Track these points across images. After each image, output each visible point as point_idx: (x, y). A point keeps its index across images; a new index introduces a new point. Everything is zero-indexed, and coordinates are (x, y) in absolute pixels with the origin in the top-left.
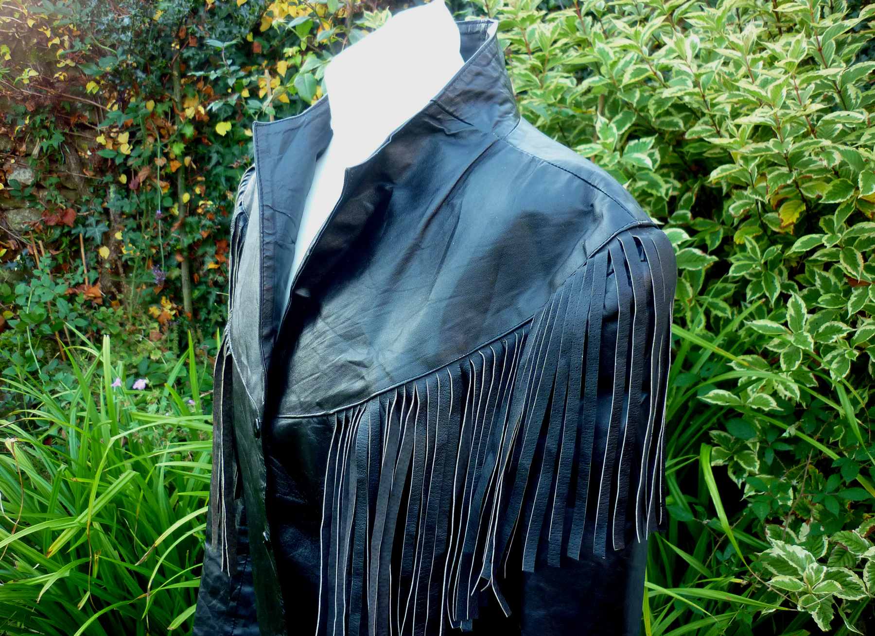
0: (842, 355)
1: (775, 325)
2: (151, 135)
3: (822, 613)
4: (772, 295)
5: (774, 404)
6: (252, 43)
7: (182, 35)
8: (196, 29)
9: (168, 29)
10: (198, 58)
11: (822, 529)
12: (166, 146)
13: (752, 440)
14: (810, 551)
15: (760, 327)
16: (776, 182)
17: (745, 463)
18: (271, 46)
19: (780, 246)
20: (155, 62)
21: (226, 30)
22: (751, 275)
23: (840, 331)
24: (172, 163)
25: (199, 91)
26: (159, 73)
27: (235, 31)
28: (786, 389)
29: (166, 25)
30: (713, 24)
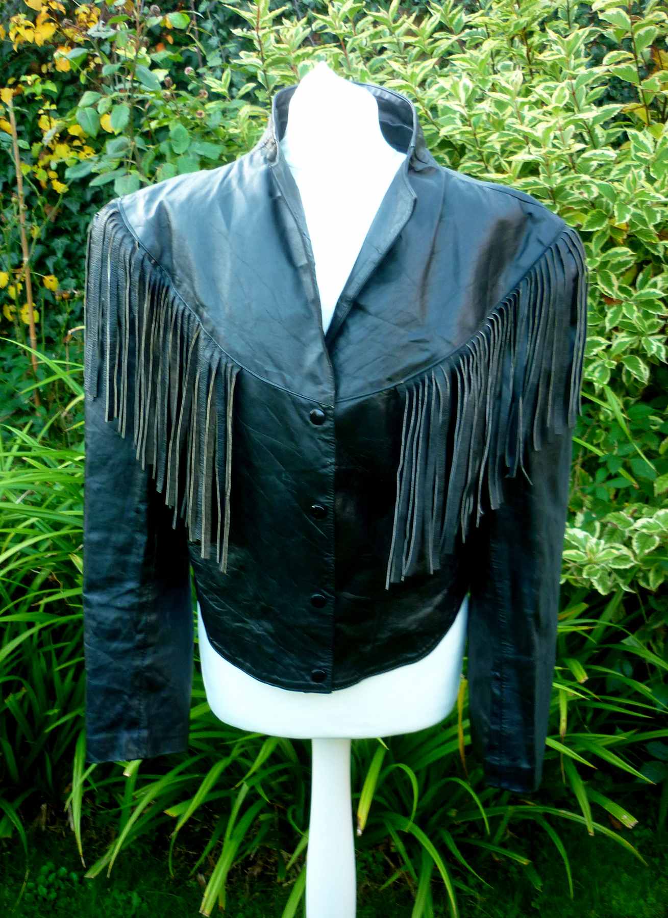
0: (603, 366)
3: (601, 581)
11: (594, 516)
14: (587, 531)
23: (599, 344)
30: (475, 66)
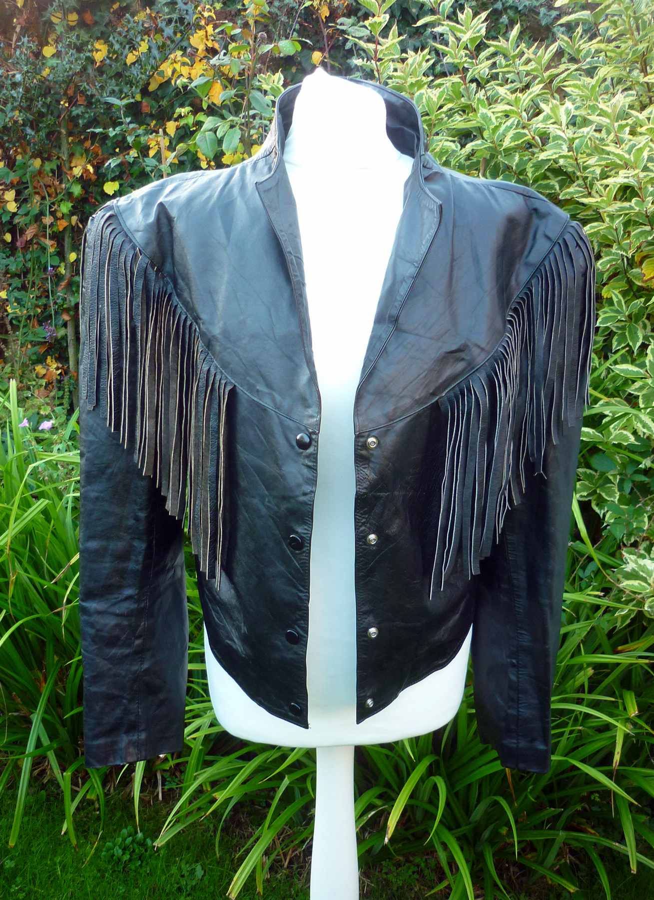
1: (636, 369)
2: (37, 193)
4: (635, 345)
5: (632, 439)
6: (141, 102)
7: (70, 92)
8: (87, 87)
9: (57, 86)
10: (87, 116)
12: (53, 204)
13: (612, 472)
15: (622, 371)
16: (638, 239)
17: (607, 495)
18: (160, 106)
19: (643, 300)
20: (44, 119)
21: (117, 89)
22: (618, 328)
24: (59, 222)
25: (87, 151)
26: (47, 130)
27: (125, 90)
28: (644, 427)
29: (56, 82)
30: (588, 93)
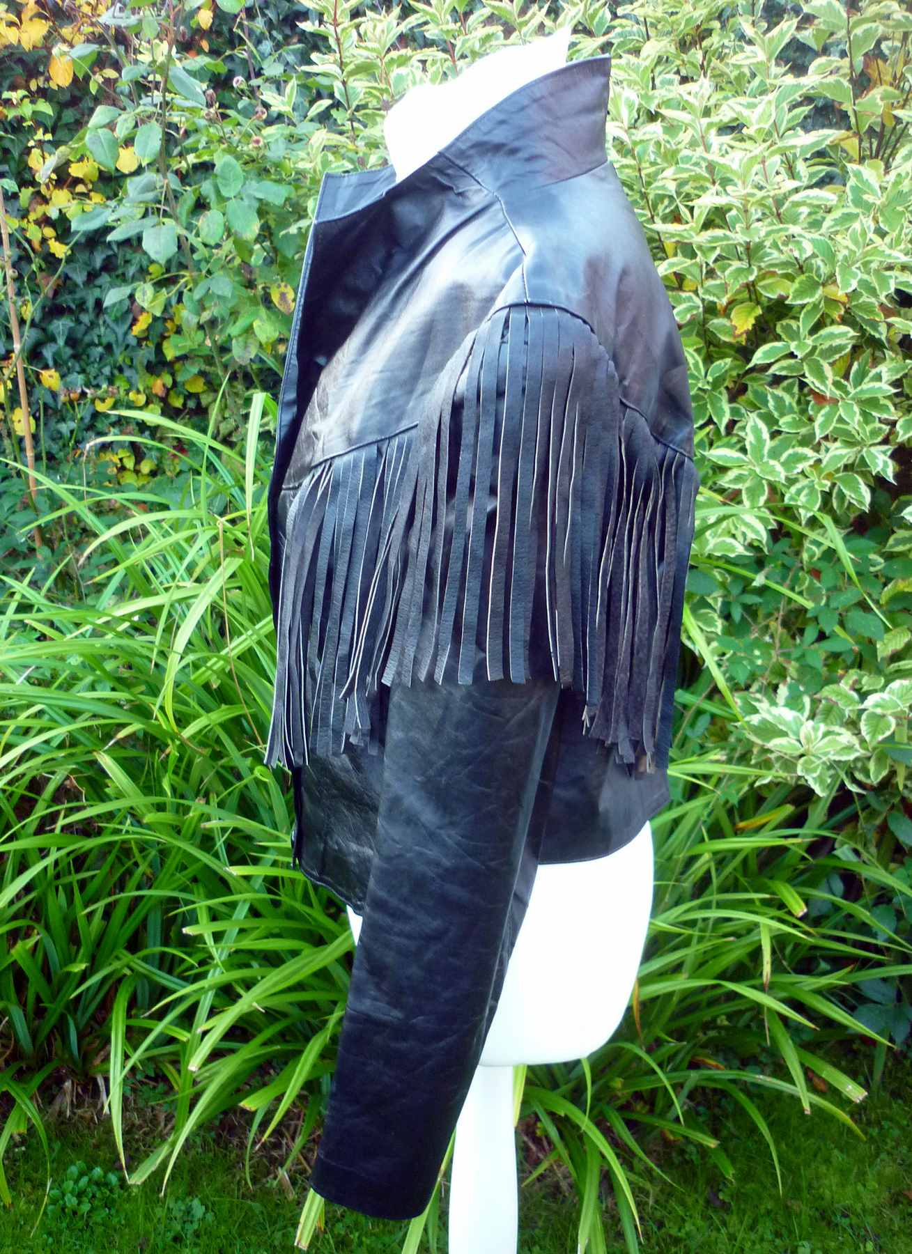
0: (812, 488)
1: (734, 453)
3: (820, 780)
4: (720, 420)
5: (741, 549)
11: (802, 689)
13: (714, 595)
15: (719, 457)
16: (736, 279)
23: (805, 458)
